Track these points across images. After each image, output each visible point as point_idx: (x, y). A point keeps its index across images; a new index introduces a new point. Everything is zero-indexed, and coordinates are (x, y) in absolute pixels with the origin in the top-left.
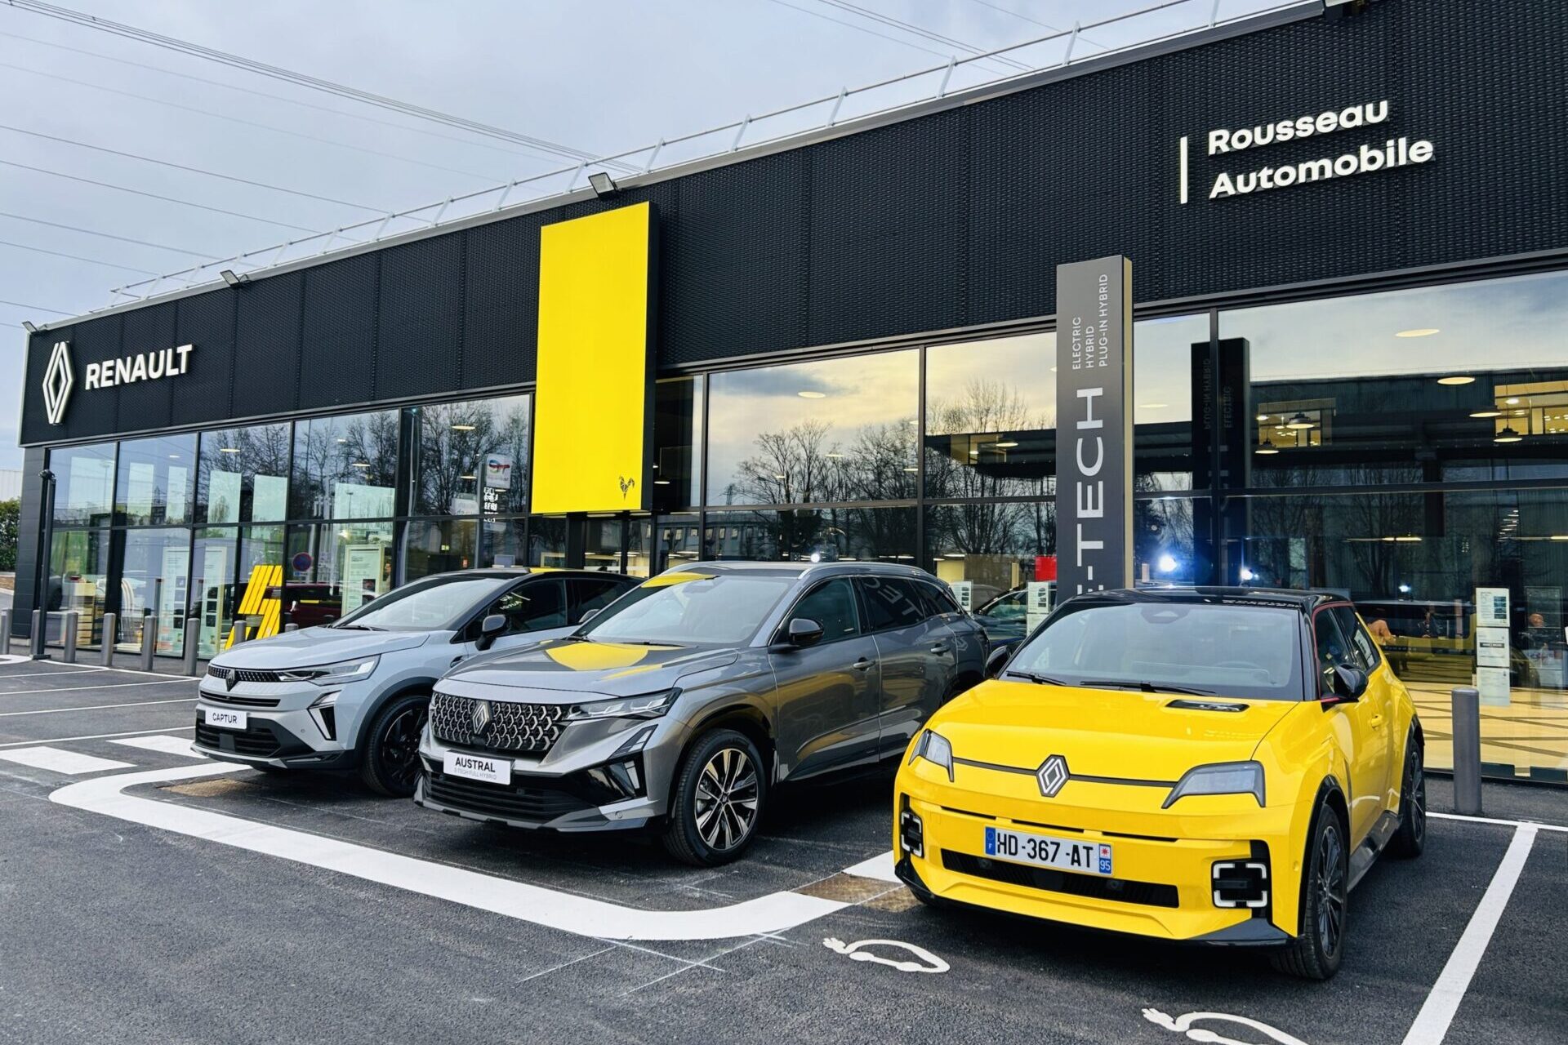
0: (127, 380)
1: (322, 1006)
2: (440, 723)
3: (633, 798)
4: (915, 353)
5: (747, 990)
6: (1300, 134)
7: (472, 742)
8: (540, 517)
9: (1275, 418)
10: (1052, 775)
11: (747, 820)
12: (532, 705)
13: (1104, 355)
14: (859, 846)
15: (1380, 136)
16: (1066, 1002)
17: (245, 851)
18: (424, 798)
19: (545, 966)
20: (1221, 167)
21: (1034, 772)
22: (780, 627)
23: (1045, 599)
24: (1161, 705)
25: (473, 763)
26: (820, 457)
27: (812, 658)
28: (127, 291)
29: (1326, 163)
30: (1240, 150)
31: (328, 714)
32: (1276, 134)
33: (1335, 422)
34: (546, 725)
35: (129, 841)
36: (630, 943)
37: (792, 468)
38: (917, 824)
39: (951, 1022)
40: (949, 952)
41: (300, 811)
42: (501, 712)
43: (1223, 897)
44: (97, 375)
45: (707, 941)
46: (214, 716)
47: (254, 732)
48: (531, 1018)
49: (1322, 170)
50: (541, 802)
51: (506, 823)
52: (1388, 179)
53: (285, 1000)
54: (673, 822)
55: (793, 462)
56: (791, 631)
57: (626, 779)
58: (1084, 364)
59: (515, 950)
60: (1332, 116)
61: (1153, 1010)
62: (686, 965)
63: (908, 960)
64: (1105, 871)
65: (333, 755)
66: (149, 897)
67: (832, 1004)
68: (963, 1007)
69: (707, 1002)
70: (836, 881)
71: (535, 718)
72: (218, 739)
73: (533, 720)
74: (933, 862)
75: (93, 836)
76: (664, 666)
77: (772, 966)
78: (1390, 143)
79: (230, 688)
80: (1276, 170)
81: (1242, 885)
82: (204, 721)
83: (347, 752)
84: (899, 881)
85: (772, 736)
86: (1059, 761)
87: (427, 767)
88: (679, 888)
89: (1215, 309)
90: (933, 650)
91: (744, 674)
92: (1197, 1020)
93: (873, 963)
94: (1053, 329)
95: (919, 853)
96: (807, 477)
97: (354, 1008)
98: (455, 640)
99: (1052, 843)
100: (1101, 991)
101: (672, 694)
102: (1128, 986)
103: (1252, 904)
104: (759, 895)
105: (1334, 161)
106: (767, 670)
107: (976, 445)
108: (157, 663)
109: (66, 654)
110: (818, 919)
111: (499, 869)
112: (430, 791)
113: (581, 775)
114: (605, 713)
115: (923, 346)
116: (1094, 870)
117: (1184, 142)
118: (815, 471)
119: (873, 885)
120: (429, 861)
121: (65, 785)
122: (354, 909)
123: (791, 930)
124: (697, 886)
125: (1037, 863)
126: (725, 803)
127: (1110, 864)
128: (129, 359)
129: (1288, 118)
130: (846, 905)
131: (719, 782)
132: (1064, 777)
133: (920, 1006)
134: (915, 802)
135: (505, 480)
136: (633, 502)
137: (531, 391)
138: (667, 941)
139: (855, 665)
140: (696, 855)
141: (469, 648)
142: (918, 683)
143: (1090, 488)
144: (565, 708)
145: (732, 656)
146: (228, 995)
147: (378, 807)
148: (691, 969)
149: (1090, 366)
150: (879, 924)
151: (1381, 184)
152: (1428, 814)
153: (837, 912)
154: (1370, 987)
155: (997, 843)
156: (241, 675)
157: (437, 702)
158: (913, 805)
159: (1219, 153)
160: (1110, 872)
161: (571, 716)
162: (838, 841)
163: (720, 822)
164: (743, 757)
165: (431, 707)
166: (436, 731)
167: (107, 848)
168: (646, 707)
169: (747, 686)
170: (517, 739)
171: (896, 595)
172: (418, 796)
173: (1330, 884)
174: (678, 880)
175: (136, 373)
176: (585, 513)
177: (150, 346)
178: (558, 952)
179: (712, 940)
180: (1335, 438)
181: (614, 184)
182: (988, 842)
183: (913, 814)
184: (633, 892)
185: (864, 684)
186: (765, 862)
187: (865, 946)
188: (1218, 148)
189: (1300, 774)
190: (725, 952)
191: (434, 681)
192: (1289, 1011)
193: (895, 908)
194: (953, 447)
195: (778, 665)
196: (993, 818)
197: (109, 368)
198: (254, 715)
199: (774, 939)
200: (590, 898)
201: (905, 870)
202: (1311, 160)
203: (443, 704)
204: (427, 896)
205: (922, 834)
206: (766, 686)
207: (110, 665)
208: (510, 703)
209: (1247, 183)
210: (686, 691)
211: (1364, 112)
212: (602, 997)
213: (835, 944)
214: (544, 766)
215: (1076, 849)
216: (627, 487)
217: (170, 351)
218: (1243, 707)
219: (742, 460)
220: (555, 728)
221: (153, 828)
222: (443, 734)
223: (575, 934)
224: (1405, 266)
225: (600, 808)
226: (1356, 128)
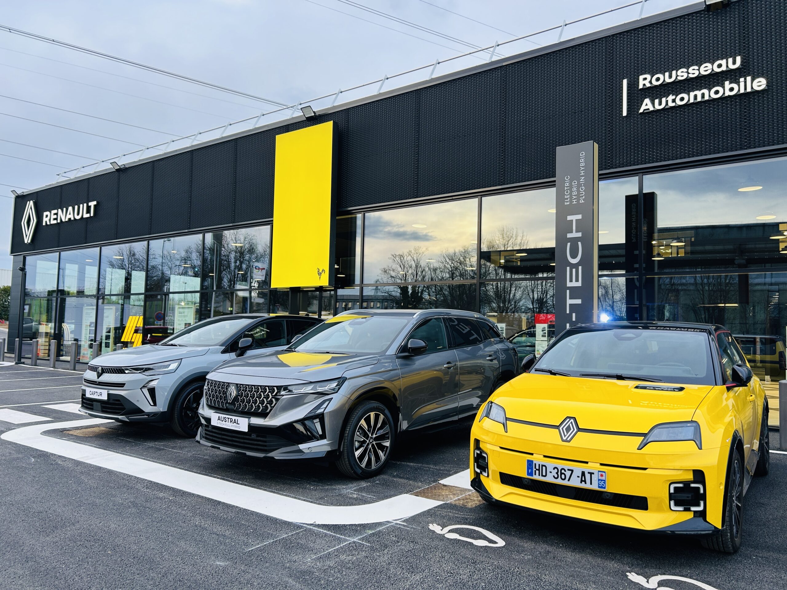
0: (63, 220)
1: (124, 566)
2: (210, 396)
3: (318, 440)
4: (476, 201)
5: (383, 558)
6: (691, 76)
7: (227, 407)
8: (275, 290)
9: (661, 243)
10: (568, 429)
11: (384, 452)
12: (261, 386)
13: (582, 196)
14: (447, 467)
15: (736, 76)
16: (578, 567)
17: (100, 468)
18: (201, 439)
19: (262, 541)
20: (645, 95)
21: (557, 427)
22: (402, 344)
23: (545, 333)
24: (631, 387)
25: (227, 419)
26: (422, 266)
27: (421, 361)
28: (64, 175)
29: (706, 91)
30: (657, 86)
31: (152, 391)
32: (677, 76)
33: (692, 244)
34: (268, 398)
35: (37, 461)
36: (314, 526)
37: (408, 272)
38: (485, 457)
39: (509, 581)
40: (504, 533)
41: (136, 445)
42: (243, 390)
43: (676, 505)
44: (49, 218)
45: (360, 525)
46: (92, 393)
47: (111, 401)
48: (250, 576)
49: (703, 95)
50: (265, 442)
51: (246, 453)
52: (740, 100)
53: (102, 562)
54: (341, 453)
55: (408, 269)
56: (409, 346)
57: (313, 428)
58: (571, 201)
59: (246, 530)
60: (709, 65)
61: (633, 573)
62: (347, 540)
63: (480, 539)
64: (602, 487)
65: (155, 414)
66: (39, 495)
67: (435, 568)
68: (516, 571)
69: (359, 565)
70: (435, 488)
71: (262, 393)
72: (92, 405)
73: (261, 395)
74: (493, 479)
75: (18, 458)
76: (338, 365)
77: (398, 542)
78: (742, 80)
79: (98, 377)
80: (677, 96)
81: (688, 497)
82: (85, 395)
83: (163, 413)
84: (472, 489)
85: (398, 405)
86: (572, 420)
87: (203, 421)
88: (344, 492)
89: (641, 174)
90: (487, 358)
91: (383, 370)
92: (661, 581)
93: (459, 540)
94: (554, 186)
95: (486, 474)
96: (415, 276)
97: (143, 568)
98: (224, 352)
99: (568, 470)
100: (599, 560)
101: (341, 381)
102: (615, 557)
103: (693, 509)
104: (391, 496)
105: (710, 90)
106: (395, 368)
107: (503, 257)
108: (78, 366)
109: (32, 361)
110: (425, 511)
111: (242, 480)
112: (204, 435)
113: (290, 426)
114: (302, 391)
115: (480, 197)
116: (595, 487)
117: (625, 82)
118: (419, 273)
119: (457, 490)
120: (203, 474)
121: (12, 429)
122: (155, 503)
123: (409, 518)
124: (355, 491)
125: (559, 481)
126: (371, 442)
127: (605, 483)
128: (65, 209)
129: (684, 67)
130: (441, 503)
131: (368, 431)
132: (576, 430)
133: (489, 570)
134: (484, 444)
135: (262, 276)
136: (324, 281)
137: (271, 223)
138: (336, 525)
139: (445, 366)
140: (355, 472)
141: (233, 355)
142: (480, 377)
143: (574, 270)
144: (279, 388)
145: (376, 360)
146: (69, 558)
147: (179, 443)
148: (350, 544)
149: (575, 203)
150: (461, 515)
151: (736, 102)
152: (770, 451)
153: (436, 507)
154: (762, 557)
155: (534, 469)
156: (105, 370)
157: (208, 385)
158: (482, 446)
159: (645, 87)
160: (605, 488)
161: (283, 393)
162: (435, 464)
163: (369, 454)
164: (382, 417)
165: (205, 387)
166: (207, 401)
167: (24, 465)
168: (326, 388)
169: (384, 377)
170: (252, 406)
171: (466, 328)
172: (198, 438)
173: (736, 495)
174: (344, 487)
175: (68, 216)
176: (299, 288)
177: (75, 202)
178: (271, 532)
179: (363, 524)
180: (692, 253)
181: (314, 112)
182: (528, 469)
183: (482, 451)
184: (318, 494)
185: (447, 378)
186: (394, 477)
187: (453, 529)
188: (644, 85)
189: (721, 430)
190: (370, 532)
191: (208, 373)
192: (717, 574)
193: (470, 505)
194: (492, 257)
195: (401, 365)
196: (532, 454)
197: (55, 214)
198: (111, 392)
199: (400, 524)
200: (293, 497)
201: (477, 483)
202: (697, 90)
203: (211, 386)
204: (199, 496)
205: (487, 463)
206: (394, 377)
207: (54, 367)
208: (248, 385)
209: (660, 104)
210: (350, 378)
211: (727, 63)
212: (295, 562)
213: (435, 528)
214: (266, 421)
215: (583, 474)
216: (321, 273)
217: (85, 205)
218: (681, 389)
219: (383, 268)
220: (273, 400)
221: (52, 454)
222: (211, 402)
223: (282, 520)
224: (750, 148)
225: (299, 445)
226: (723, 72)
